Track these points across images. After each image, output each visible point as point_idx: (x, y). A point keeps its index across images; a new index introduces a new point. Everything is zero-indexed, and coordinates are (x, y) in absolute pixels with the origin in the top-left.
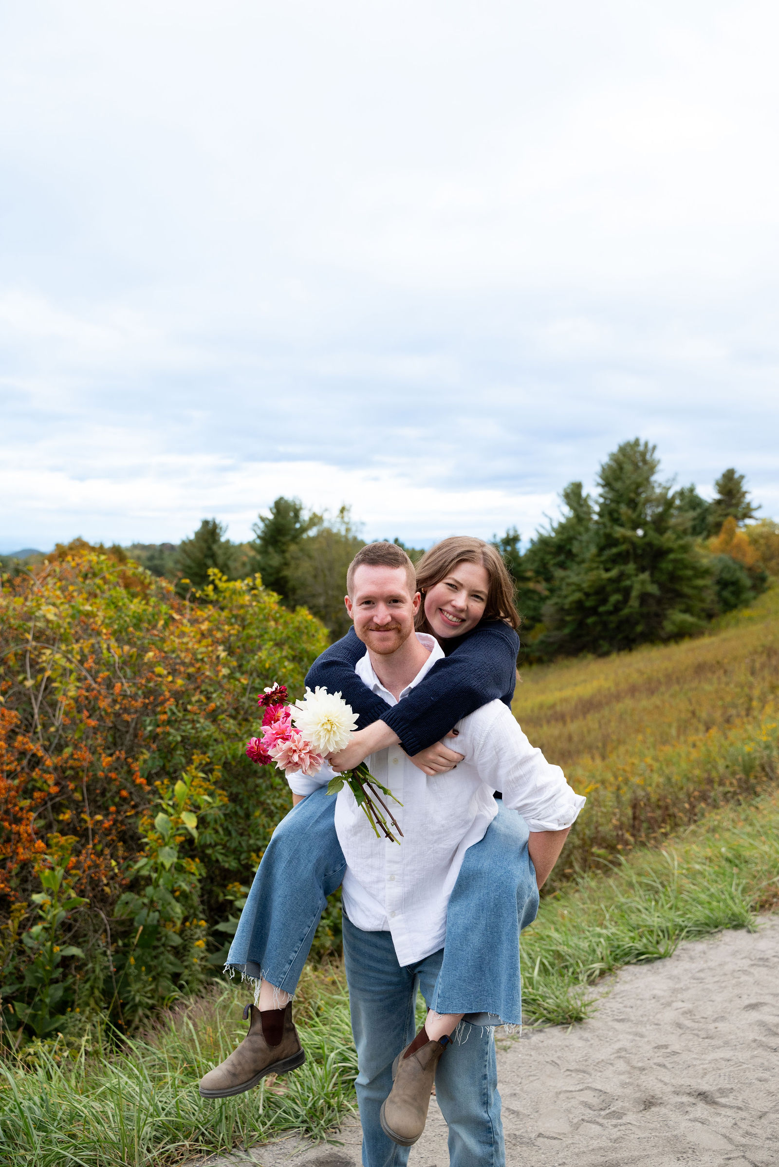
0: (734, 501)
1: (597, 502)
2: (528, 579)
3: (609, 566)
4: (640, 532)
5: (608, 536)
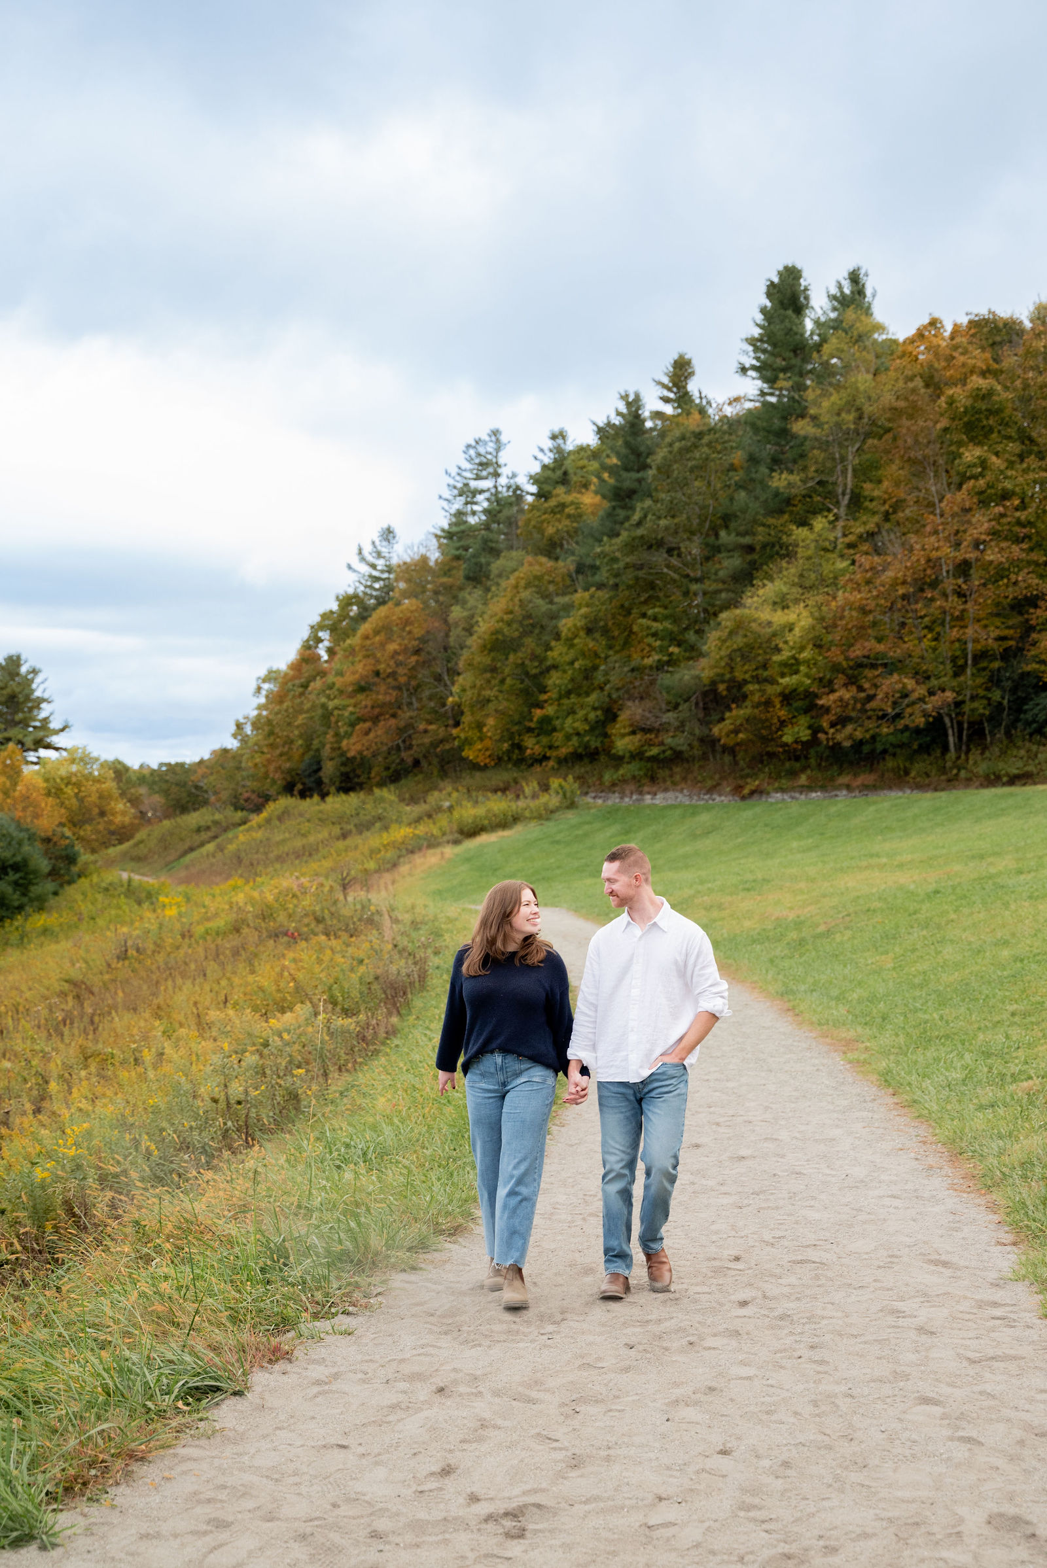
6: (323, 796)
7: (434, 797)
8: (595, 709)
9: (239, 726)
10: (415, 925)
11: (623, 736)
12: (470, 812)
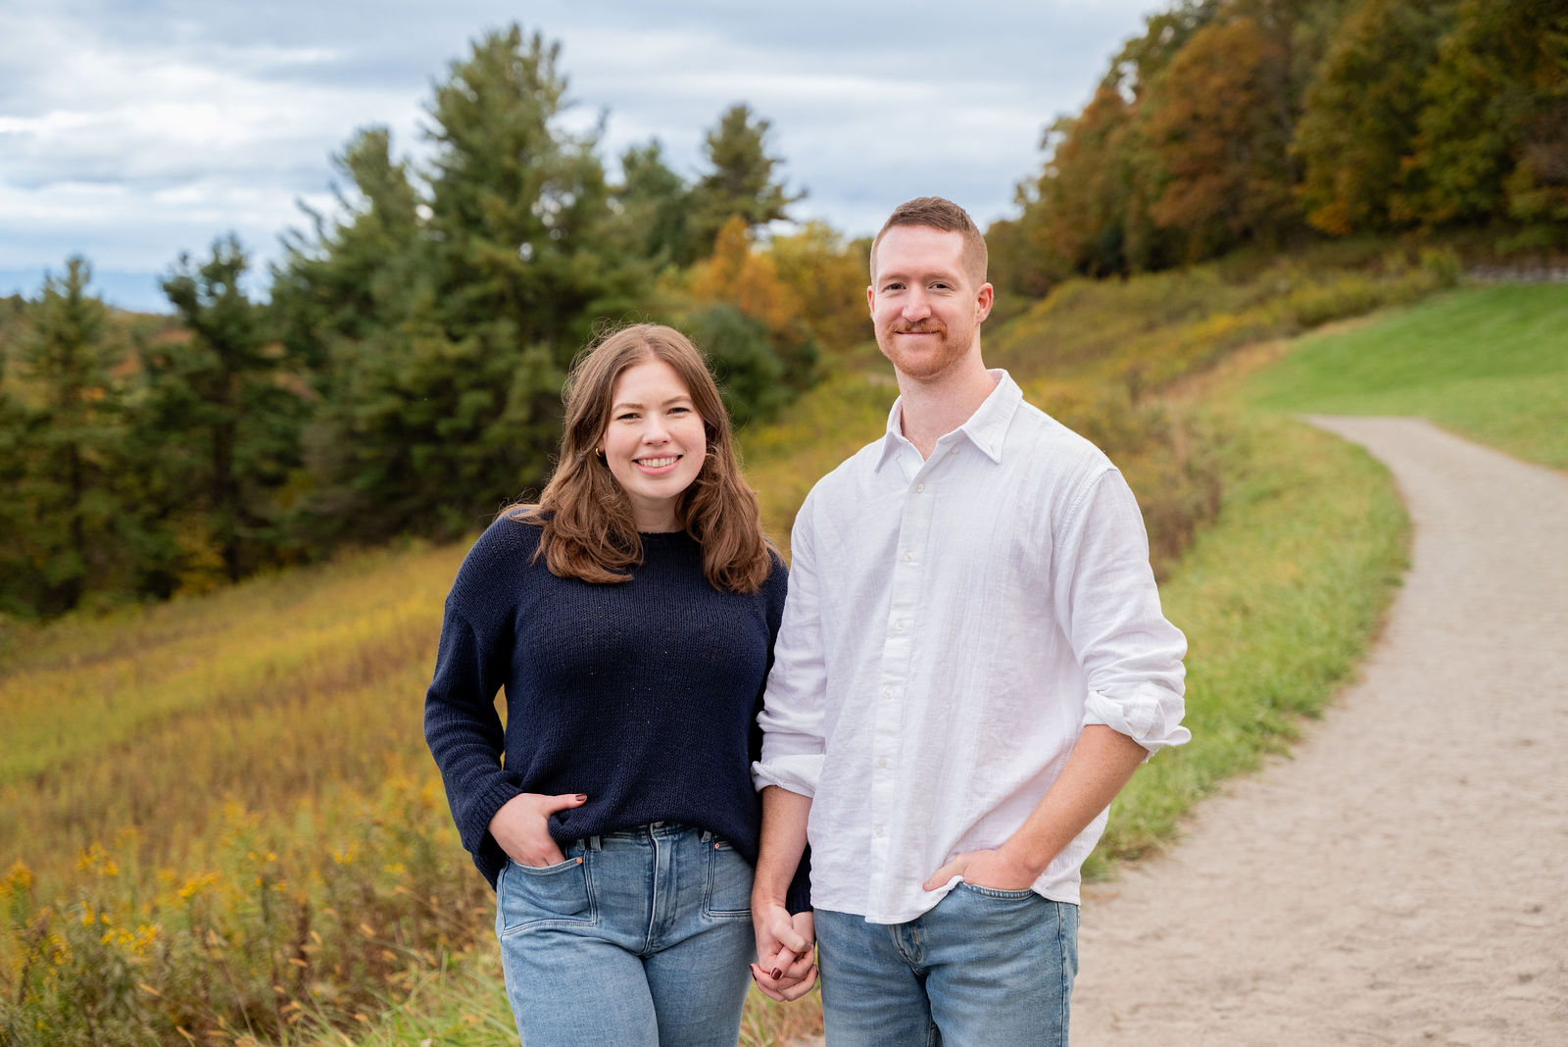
0: (747, 182)
1: (425, 177)
2: (270, 364)
3: (458, 329)
4: (526, 250)
5: (456, 260)
6: (1125, 275)
7: (1267, 277)
8: (1484, 155)
9: (1021, 193)
10: (1220, 440)
11: (1522, 191)
12: (1314, 295)
